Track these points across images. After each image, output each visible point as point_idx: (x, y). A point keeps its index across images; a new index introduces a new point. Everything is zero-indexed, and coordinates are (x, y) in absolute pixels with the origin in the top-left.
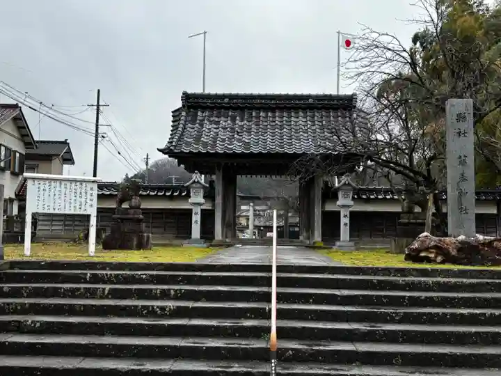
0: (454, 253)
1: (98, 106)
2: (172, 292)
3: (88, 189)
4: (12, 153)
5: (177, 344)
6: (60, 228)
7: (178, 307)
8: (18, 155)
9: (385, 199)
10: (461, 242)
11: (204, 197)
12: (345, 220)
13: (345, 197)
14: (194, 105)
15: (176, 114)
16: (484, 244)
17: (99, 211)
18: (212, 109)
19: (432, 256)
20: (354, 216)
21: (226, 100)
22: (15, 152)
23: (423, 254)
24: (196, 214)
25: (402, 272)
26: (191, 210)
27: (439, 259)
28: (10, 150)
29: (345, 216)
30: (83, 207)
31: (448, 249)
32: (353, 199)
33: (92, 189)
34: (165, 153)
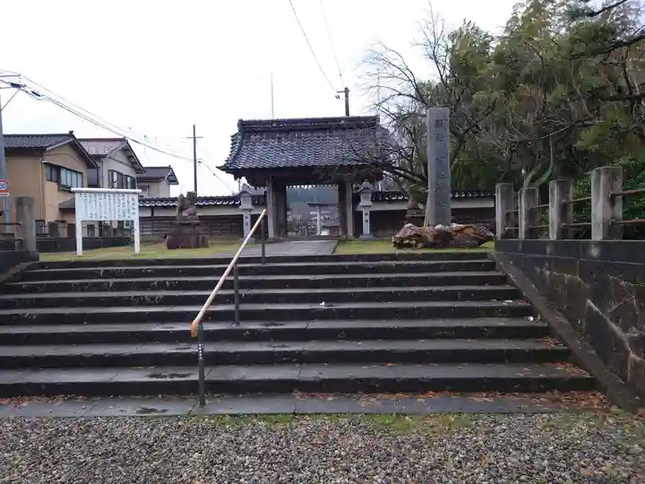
0: (430, 239)
1: (195, 138)
2: (167, 283)
3: (130, 199)
4: (124, 178)
5: (148, 329)
6: (150, 233)
7: (165, 297)
8: (129, 179)
9: (397, 200)
10: (438, 231)
11: (254, 204)
12: (366, 218)
13: (365, 198)
14: (249, 130)
15: (234, 138)
16: (457, 231)
17: (141, 219)
18: (261, 132)
19: (414, 242)
20: (373, 214)
21: (275, 125)
22: (127, 176)
23: (405, 242)
24: (247, 218)
25: (392, 257)
26: (242, 215)
27: (420, 245)
28: (121, 174)
29: (366, 214)
30: (127, 215)
31: (426, 237)
32: (372, 201)
33: (133, 200)
34: (223, 170)
